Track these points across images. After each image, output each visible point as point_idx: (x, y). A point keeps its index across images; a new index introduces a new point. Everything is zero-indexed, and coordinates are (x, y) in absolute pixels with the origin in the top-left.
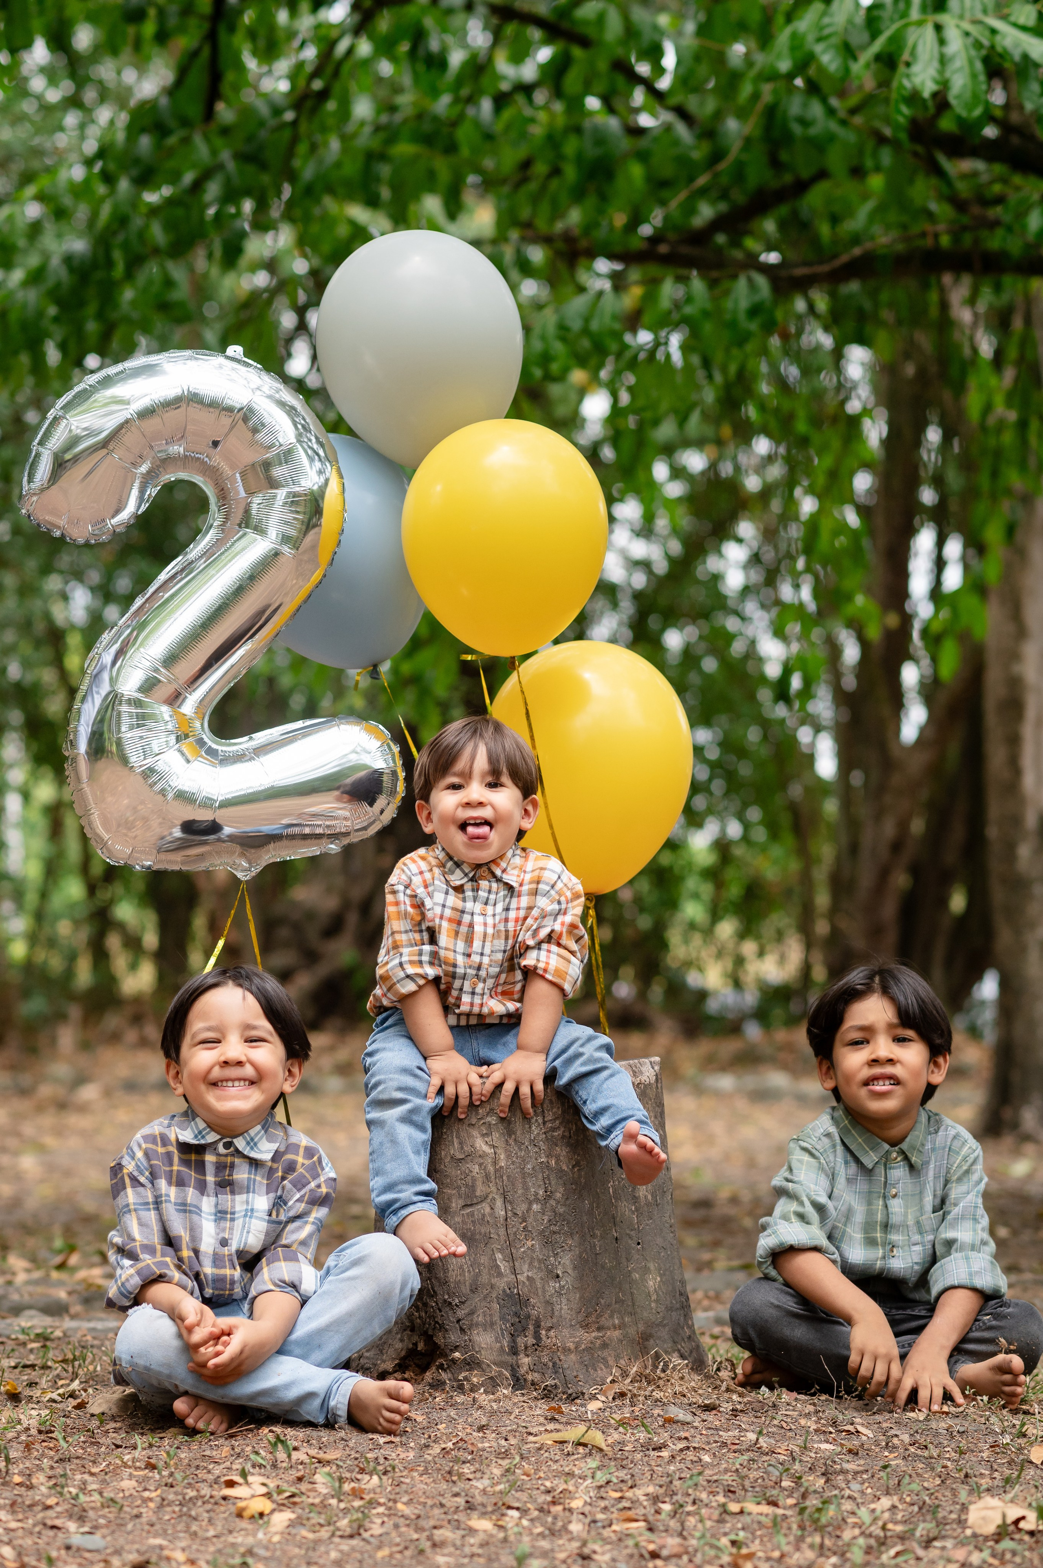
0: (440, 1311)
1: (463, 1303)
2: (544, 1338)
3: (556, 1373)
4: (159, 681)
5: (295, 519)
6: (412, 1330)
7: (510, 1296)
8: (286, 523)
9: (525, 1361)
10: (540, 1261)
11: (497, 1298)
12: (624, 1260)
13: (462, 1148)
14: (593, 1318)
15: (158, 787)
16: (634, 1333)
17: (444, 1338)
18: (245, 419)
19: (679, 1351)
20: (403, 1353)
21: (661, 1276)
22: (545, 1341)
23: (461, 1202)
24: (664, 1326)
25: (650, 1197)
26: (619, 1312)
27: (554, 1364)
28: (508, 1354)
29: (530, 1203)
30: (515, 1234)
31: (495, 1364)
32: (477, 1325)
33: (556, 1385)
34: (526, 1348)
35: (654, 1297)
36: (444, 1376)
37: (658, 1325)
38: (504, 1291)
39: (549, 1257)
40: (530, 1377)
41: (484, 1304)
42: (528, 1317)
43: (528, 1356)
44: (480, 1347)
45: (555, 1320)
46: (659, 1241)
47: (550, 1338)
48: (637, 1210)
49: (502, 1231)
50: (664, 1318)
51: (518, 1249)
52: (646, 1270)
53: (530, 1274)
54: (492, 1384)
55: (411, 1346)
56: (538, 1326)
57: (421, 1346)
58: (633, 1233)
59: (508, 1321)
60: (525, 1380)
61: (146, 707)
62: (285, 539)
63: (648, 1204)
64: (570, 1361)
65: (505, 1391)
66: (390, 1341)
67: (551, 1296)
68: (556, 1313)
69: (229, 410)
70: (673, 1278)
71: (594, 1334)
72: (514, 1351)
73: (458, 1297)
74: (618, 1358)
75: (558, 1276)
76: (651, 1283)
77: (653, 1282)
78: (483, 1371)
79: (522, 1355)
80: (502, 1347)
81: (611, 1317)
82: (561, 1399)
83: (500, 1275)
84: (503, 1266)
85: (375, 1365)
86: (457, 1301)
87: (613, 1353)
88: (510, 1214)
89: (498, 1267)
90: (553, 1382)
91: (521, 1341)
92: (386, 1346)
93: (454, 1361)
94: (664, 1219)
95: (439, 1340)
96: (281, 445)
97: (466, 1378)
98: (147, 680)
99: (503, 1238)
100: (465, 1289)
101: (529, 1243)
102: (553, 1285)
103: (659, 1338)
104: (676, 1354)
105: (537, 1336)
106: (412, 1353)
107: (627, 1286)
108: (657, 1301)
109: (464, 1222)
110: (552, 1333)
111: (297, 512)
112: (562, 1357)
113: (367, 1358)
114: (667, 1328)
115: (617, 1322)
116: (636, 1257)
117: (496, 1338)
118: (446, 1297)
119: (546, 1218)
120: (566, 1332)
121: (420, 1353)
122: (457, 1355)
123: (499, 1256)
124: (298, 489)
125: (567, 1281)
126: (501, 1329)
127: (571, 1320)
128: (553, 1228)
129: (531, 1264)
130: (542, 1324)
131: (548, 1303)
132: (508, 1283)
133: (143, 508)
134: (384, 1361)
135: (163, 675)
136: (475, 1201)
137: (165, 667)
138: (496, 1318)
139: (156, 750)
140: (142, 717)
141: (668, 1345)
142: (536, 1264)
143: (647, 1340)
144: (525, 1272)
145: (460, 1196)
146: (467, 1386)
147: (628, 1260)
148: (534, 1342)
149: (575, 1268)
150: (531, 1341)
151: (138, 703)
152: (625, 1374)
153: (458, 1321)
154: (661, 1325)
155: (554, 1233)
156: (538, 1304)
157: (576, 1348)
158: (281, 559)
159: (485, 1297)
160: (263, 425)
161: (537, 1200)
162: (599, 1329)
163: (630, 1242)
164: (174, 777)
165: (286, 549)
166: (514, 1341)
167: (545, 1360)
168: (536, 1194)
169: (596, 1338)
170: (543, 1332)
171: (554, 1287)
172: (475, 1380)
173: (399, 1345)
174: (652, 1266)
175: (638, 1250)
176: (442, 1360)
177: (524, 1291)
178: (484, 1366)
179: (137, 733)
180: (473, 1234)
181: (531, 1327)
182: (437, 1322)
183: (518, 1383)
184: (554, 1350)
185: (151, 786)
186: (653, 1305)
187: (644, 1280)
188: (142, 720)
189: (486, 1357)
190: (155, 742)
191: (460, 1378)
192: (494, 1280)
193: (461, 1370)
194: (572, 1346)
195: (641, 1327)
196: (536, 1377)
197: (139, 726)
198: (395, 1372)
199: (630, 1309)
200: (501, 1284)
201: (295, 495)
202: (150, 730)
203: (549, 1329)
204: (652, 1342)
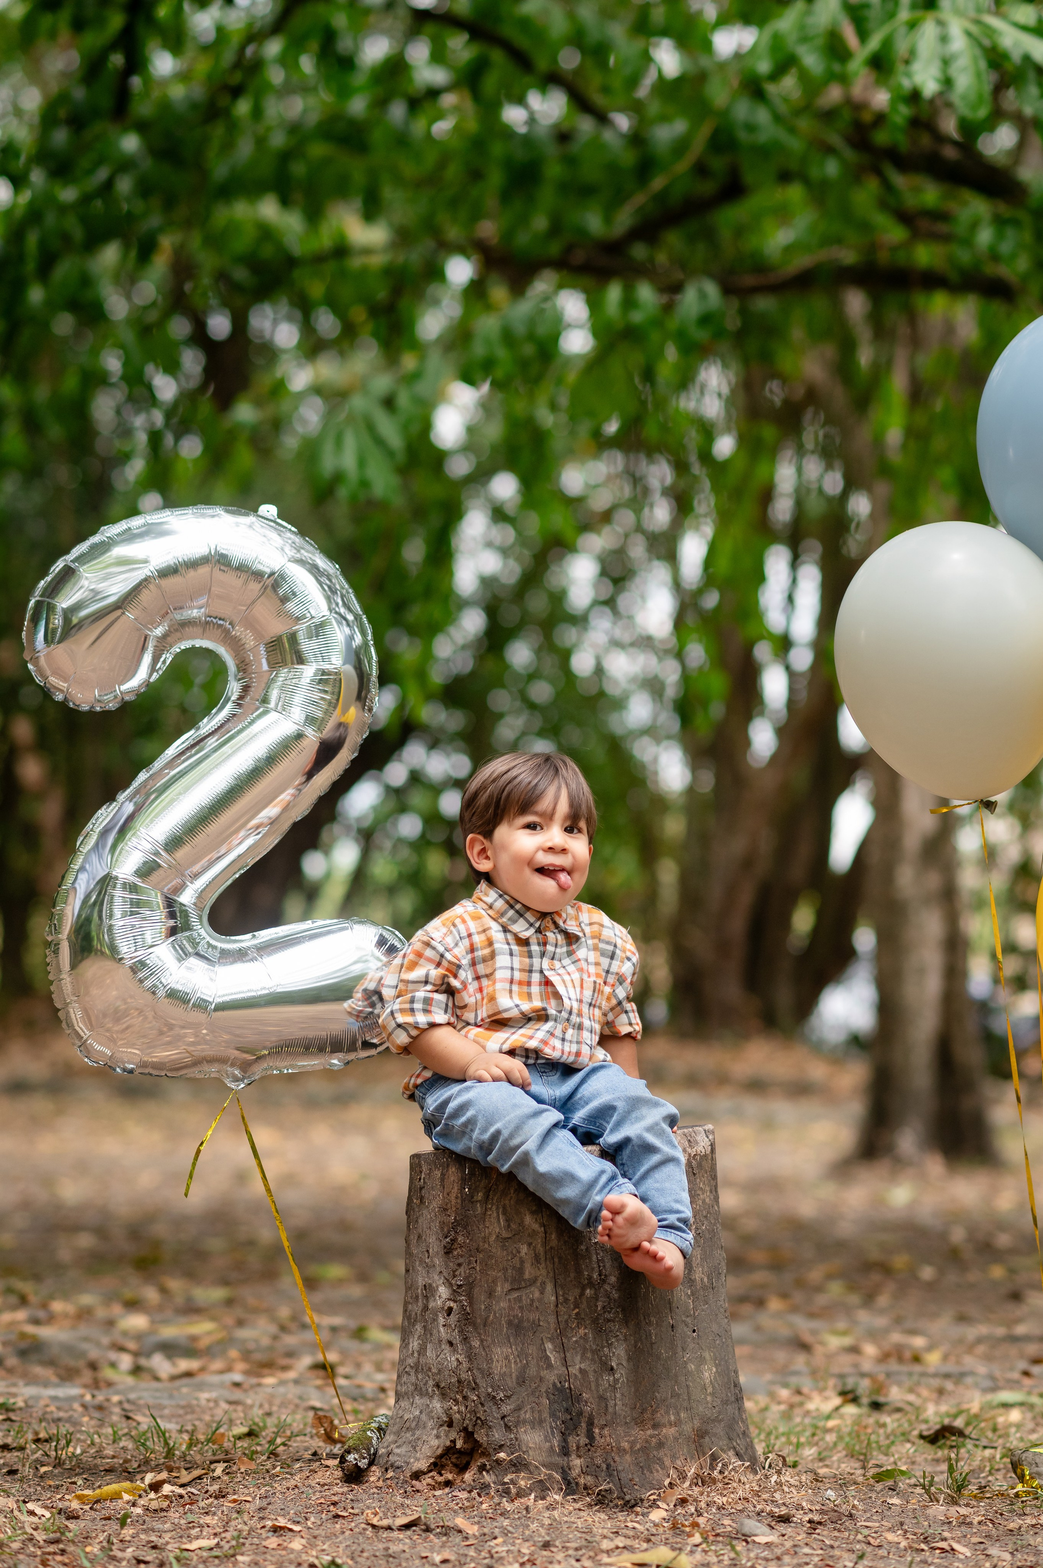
0: (482, 1405)
1: (509, 1397)
2: (597, 1437)
3: (610, 1475)
4: (159, 866)
5: (322, 699)
6: (450, 1424)
7: (561, 1390)
8: (314, 703)
9: (577, 1462)
10: (593, 1352)
11: (547, 1392)
12: (679, 1350)
13: (509, 1226)
14: (647, 1415)
15: (148, 983)
16: (690, 1430)
17: (487, 1435)
18: (276, 586)
19: (734, 1448)
20: (439, 1451)
21: (716, 1366)
22: (599, 1441)
23: (507, 1286)
24: (720, 1421)
25: (706, 1280)
26: (676, 1408)
27: (608, 1466)
28: (558, 1455)
29: (583, 1289)
30: (566, 1321)
31: (544, 1466)
32: (525, 1422)
33: (610, 1489)
34: (578, 1448)
35: (710, 1390)
36: (488, 1478)
37: (713, 1421)
38: (554, 1384)
39: (603, 1347)
40: (582, 1481)
41: (532, 1399)
42: (580, 1413)
43: (579, 1457)
44: (527, 1447)
45: (609, 1417)
46: (715, 1327)
47: (604, 1437)
48: (693, 1294)
49: (552, 1319)
50: (719, 1412)
51: (569, 1339)
52: (702, 1360)
53: (583, 1366)
54: (542, 1489)
55: (448, 1443)
56: (591, 1424)
57: (459, 1444)
58: (689, 1320)
59: (558, 1418)
60: (577, 1484)
61: (142, 894)
62: (310, 720)
63: (704, 1288)
64: (625, 1463)
65: (557, 1497)
66: (425, 1437)
67: (605, 1390)
68: (610, 1410)
69: (258, 575)
70: (728, 1369)
71: (649, 1432)
72: (565, 1452)
73: (504, 1390)
74: (674, 1457)
75: (612, 1369)
76: (707, 1374)
77: (708, 1373)
78: (531, 1473)
79: (573, 1456)
80: (552, 1447)
81: (667, 1413)
82: (617, 1506)
83: (550, 1366)
84: (553, 1357)
85: (408, 1463)
86: (502, 1395)
87: (668, 1453)
88: (561, 1299)
89: (548, 1358)
90: (607, 1487)
91: (572, 1441)
92: (420, 1443)
93: (498, 1462)
94: (719, 1303)
95: (481, 1436)
96: (312, 617)
97: (512, 1482)
98: (145, 863)
99: (553, 1326)
100: (511, 1382)
101: (582, 1331)
102: (607, 1378)
103: (715, 1435)
104: (731, 1453)
105: (590, 1436)
106: (450, 1450)
107: (683, 1379)
108: (713, 1394)
109: (511, 1308)
110: (606, 1432)
111: (326, 692)
112: (617, 1459)
113: (398, 1455)
114: (722, 1424)
115: (672, 1418)
116: (692, 1345)
117: (546, 1437)
118: (490, 1390)
119: (600, 1305)
120: (620, 1430)
121: (460, 1452)
122: (502, 1455)
123: (549, 1346)
124: (328, 667)
125: (621, 1374)
126: (551, 1427)
127: (625, 1417)
128: (607, 1315)
129: (583, 1355)
130: (596, 1421)
131: (602, 1398)
132: (559, 1376)
133: (155, 676)
134: (418, 1460)
135: (164, 860)
136: (523, 1284)
137: (166, 850)
138: (546, 1415)
139: (149, 941)
140: (137, 904)
141: (724, 1442)
142: (589, 1355)
143: (703, 1437)
144: (577, 1365)
145: (506, 1280)
146: (514, 1491)
147: (684, 1350)
148: (587, 1441)
149: (629, 1359)
150: (583, 1440)
151: (132, 888)
152: (683, 1477)
153: (503, 1418)
154: (717, 1420)
155: (609, 1321)
156: (591, 1400)
157: (631, 1448)
158: (305, 742)
159: (533, 1393)
160: (294, 594)
161: (591, 1284)
162: (655, 1426)
163: (685, 1329)
164: (167, 973)
165: (310, 730)
166: (565, 1441)
167: (598, 1461)
168: (590, 1278)
169: (651, 1436)
170: (597, 1431)
171: (608, 1381)
172: (522, 1483)
173: (435, 1442)
174: (707, 1355)
175: (694, 1338)
176: (483, 1460)
177: (575, 1384)
178: (532, 1468)
179: (129, 921)
180: (521, 1321)
181: (584, 1425)
182: (478, 1418)
183: (570, 1487)
184: (608, 1451)
185: (141, 981)
186: (709, 1398)
187: (699, 1371)
188: (136, 907)
189: (534, 1458)
190: (149, 932)
191: (506, 1480)
192: (544, 1373)
193: (506, 1472)
194: (626, 1445)
195: (697, 1423)
196: (589, 1480)
197: (132, 913)
198: (430, 1471)
199: (685, 1404)
200: (551, 1377)
201: (324, 673)
202: (144, 919)
203: (602, 1428)
204: (707, 1439)
